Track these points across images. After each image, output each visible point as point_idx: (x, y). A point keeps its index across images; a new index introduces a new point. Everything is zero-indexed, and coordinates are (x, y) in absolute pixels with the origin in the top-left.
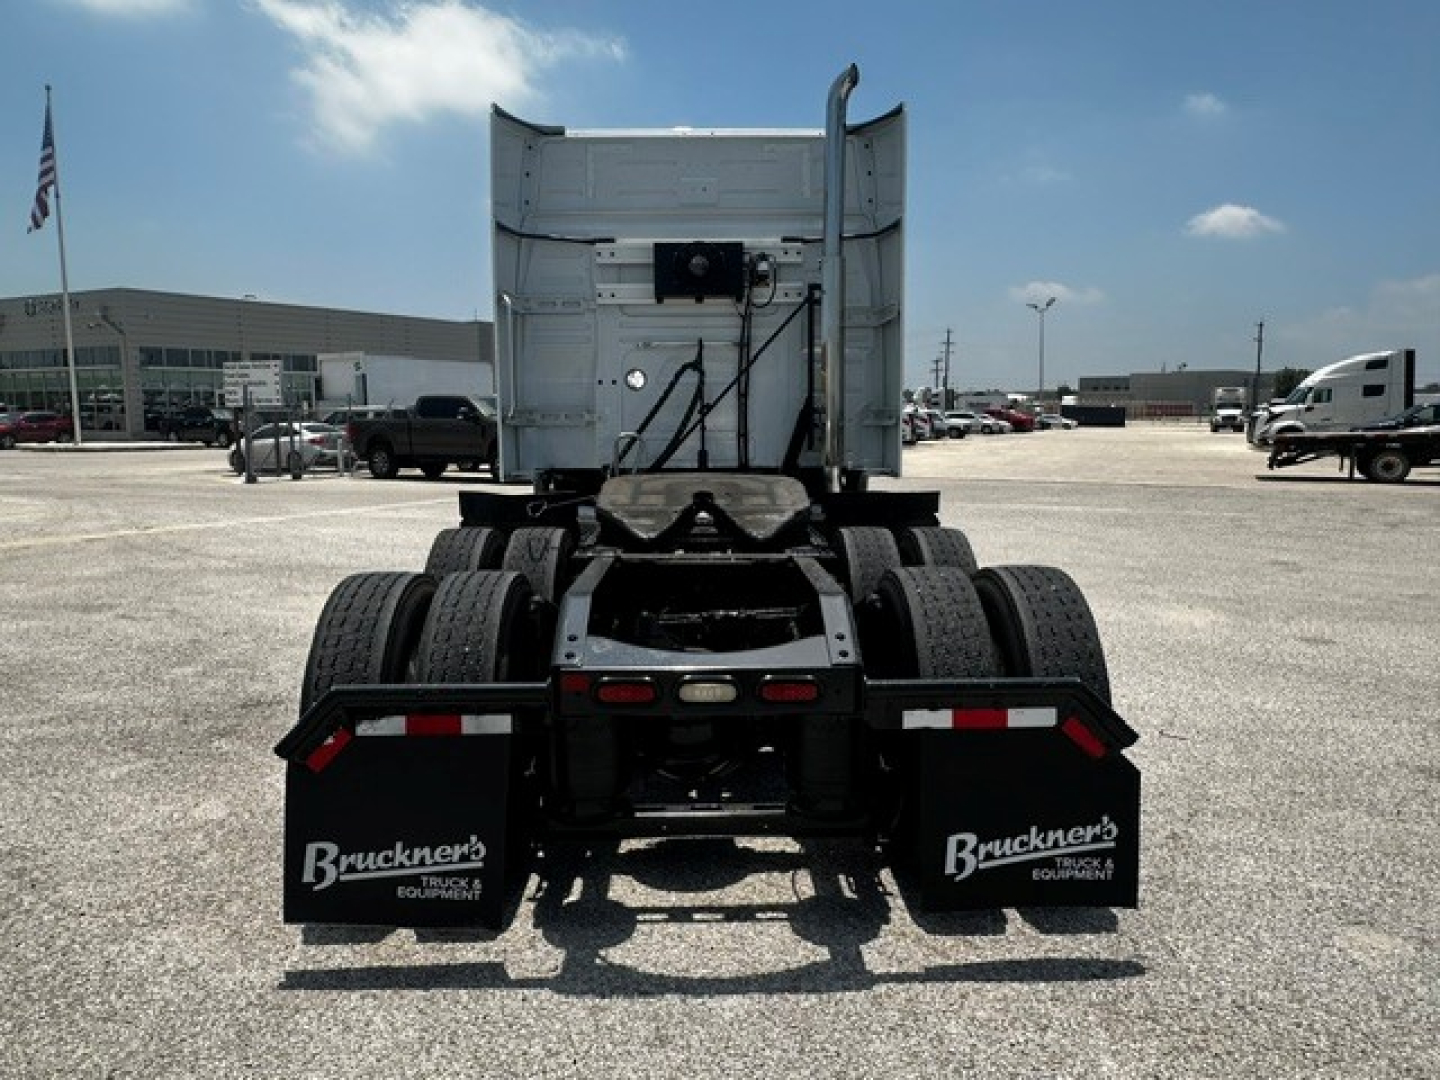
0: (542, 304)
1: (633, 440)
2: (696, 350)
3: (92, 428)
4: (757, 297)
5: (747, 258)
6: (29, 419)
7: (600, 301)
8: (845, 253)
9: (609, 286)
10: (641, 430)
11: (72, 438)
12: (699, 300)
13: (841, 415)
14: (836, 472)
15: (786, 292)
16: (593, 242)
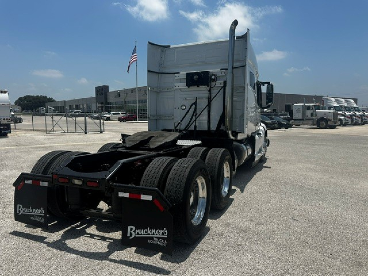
0: (163, 89)
1: (179, 123)
2: (195, 100)
3: (142, 118)
4: (212, 85)
5: (209, 75)
6: (129, 116)
7: (175, 88)
8: (234, 72)
9: (177, 84)
10: (181, 121)
11: (136, 120)
12: (198, 87)
13: (232, 116)
14: (230, 132)
15: (219, 83)
16: (174, 73)
